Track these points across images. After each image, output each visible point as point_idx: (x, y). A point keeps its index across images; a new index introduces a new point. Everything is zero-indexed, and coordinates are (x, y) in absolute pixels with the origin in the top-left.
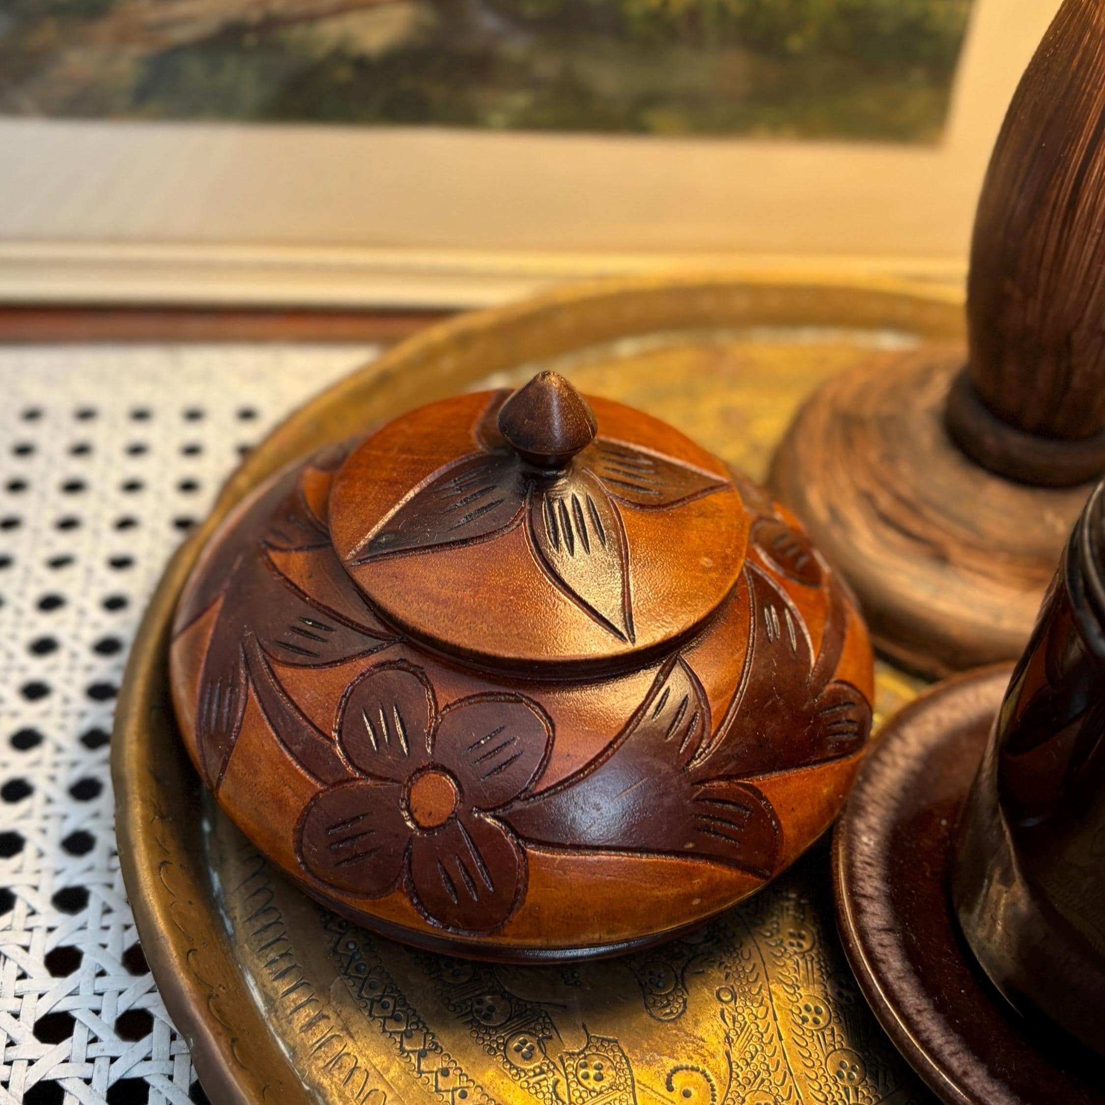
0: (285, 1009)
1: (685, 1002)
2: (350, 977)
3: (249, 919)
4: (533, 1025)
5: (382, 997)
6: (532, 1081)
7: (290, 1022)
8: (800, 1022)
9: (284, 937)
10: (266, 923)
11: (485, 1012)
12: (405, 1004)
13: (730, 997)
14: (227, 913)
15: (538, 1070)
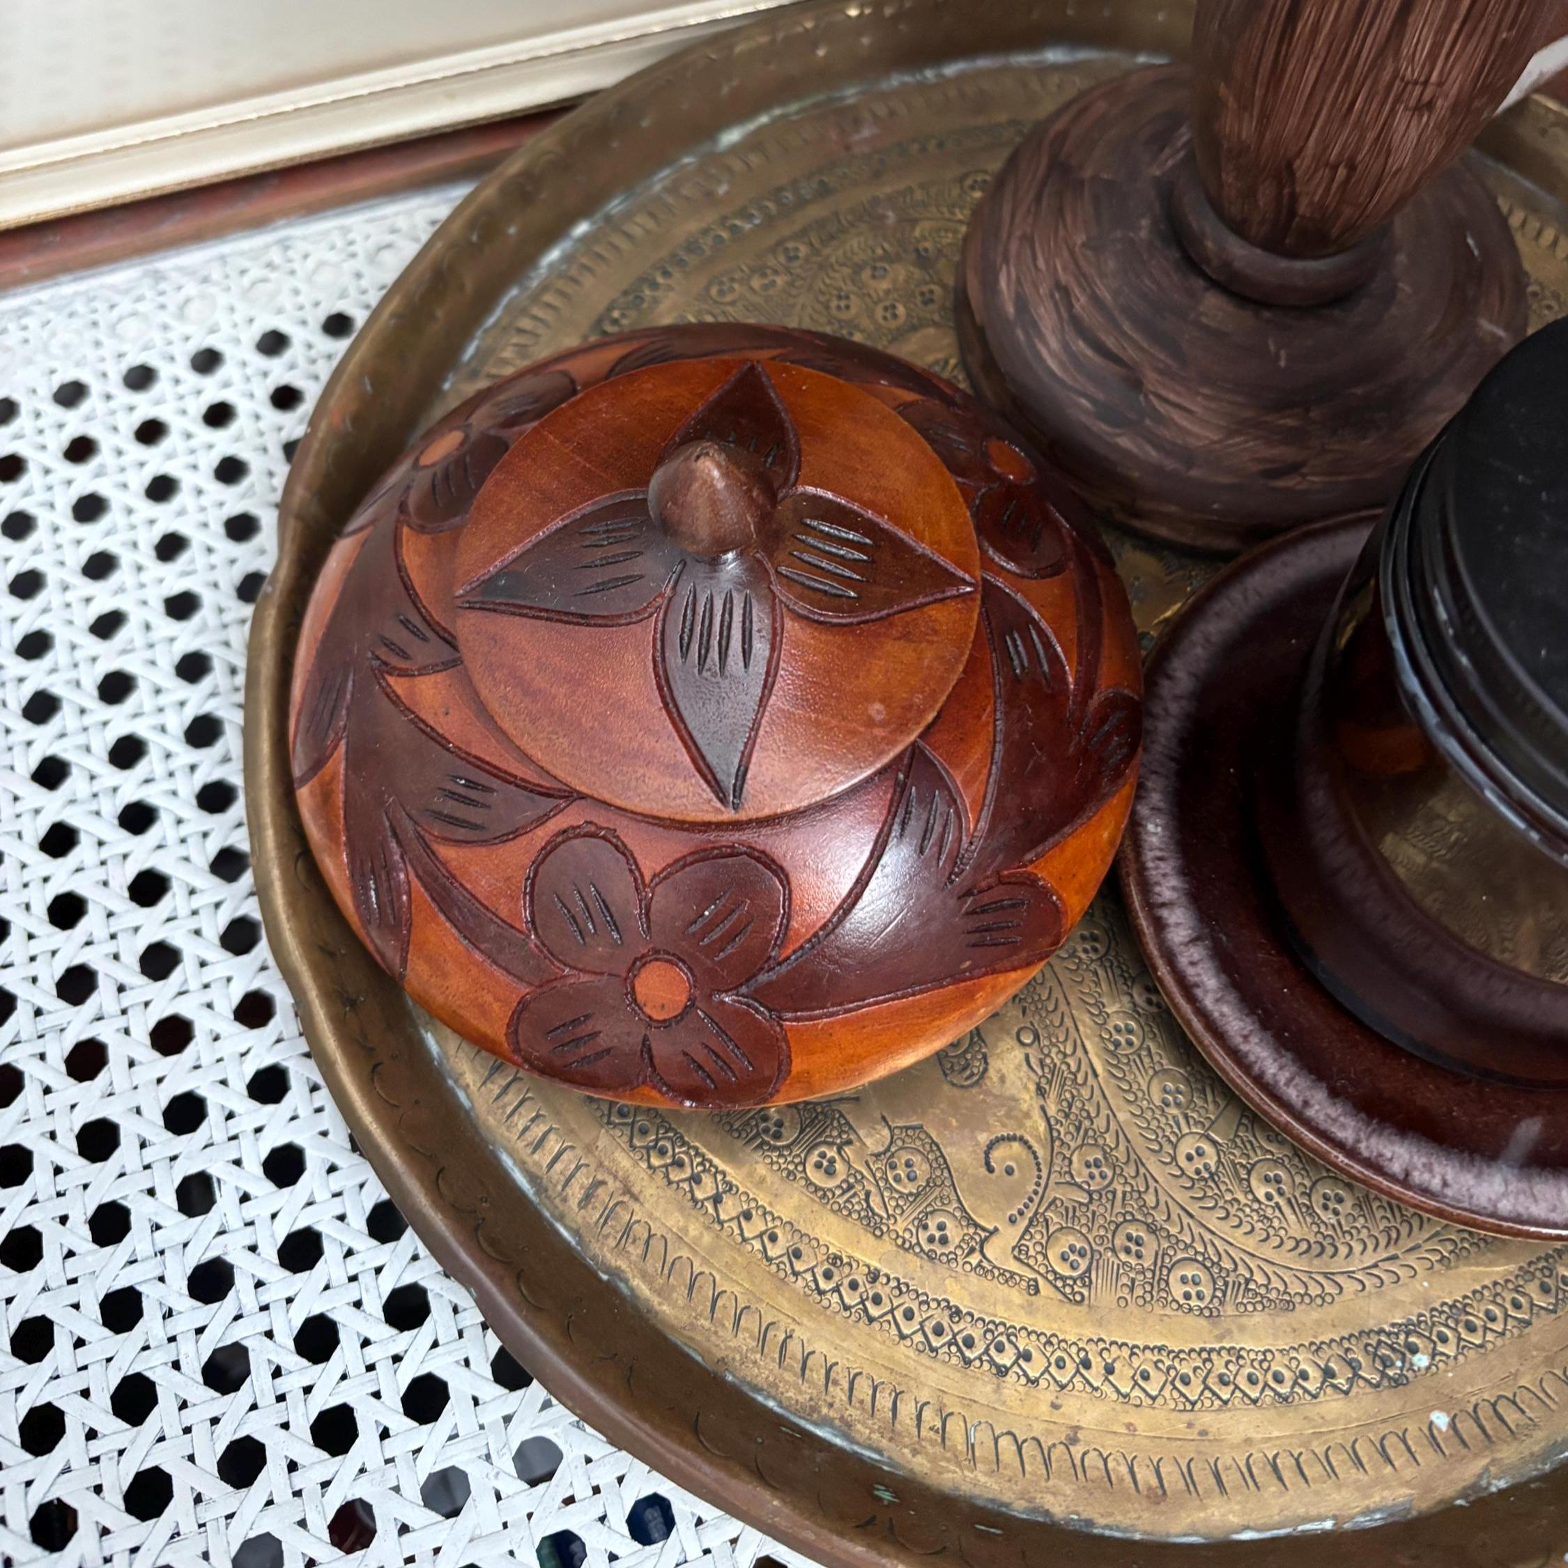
0: (555, 1186)
1: (985, 1057)
2: (615, 1126)
3: (484, 1083)
4: (828, 1133)
5: (657, 1140)
6: (841, 1201)
7: (565, 1200)
8: (1112, 1048)
9: (529, 1095)
10: (504, 1083)
11: (773, 1129)
12: (684, 1143)
13: (1032, 1037)
14: (456, 1081)
15: (845, 1186)
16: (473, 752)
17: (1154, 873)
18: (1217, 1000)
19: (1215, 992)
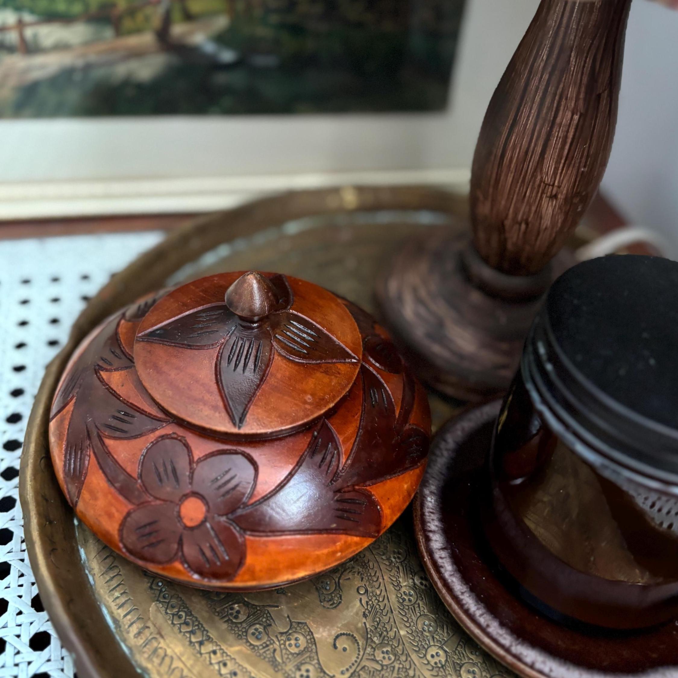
0: (125, 625)
1: (341, 596)
2: (160, 602)
3: (103, 574)
4: (261, 619)
5: (179, 611)
6: (261, 651)
7: (128, 632)
8: (402, 601)
9: (122, 582)
10: (112, 576)
11: (235, 614)
12: (191, 615)
13: (364, 591)
14: (90, 572)
15: (264, 645)
16: (130, 401)
17: (428, 517)
18: (451, 575)
19: (450, 571)
